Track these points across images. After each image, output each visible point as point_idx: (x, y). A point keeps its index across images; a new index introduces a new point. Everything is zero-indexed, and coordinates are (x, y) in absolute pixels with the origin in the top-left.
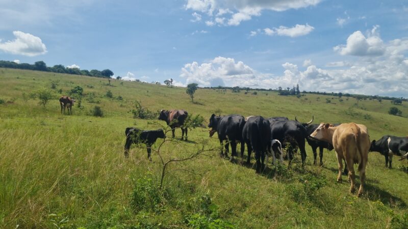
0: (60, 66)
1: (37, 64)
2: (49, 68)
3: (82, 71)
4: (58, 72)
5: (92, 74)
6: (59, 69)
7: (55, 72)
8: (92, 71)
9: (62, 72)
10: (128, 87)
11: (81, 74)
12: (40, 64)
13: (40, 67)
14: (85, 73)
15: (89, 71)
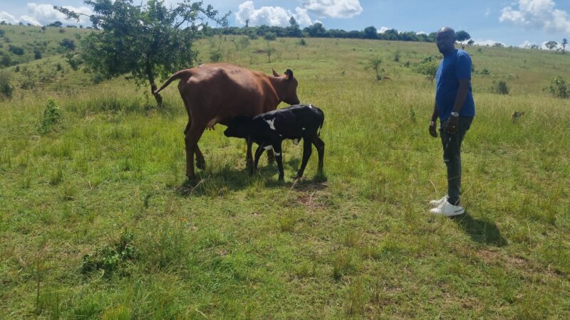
0: (393, 32)
1: (367, 30)
2: (380, 34)
3: (419, 35)
4: (391, 39)
5: (432, 39)
6: (392, 36)
7: (386, 39)
8: (431, 35)
9: (395, 39)
10: (491, 56)
11: (418, 40)
12: (370, 30)
13: (370, 34)
14: (422, 38)
15: (428, 34)
